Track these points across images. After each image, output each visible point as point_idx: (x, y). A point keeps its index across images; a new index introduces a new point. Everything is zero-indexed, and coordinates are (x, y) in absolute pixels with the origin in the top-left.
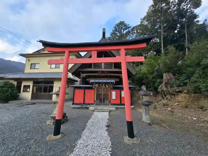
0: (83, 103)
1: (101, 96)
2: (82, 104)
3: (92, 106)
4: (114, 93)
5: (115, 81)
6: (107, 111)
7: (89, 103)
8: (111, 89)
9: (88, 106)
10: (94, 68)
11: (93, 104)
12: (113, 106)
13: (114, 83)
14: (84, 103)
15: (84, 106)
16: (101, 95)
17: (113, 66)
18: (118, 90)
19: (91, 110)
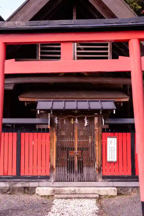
2: (14, 178)
3: (44, 183)
4: (112, 143)
5: (116, 103)
6: (91, 196)
7: (35, 174)
8: (103, 130)
9: (32, 184)
10: (42, 58)
11: (47, 178)
12: (111, 184)
13: (112, 110)
14: (19, 176)
15: (19, 185)
16: (73, 149)
17: (109, 51)
18: (124, 134)
19: (42, 196)
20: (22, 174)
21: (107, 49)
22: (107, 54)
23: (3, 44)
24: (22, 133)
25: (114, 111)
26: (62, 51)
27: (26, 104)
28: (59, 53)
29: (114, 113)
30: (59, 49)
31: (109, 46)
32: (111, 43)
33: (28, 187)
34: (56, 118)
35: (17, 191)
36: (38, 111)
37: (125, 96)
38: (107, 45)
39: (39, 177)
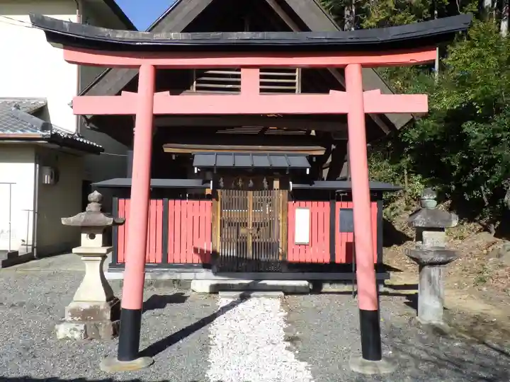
0: (159, 260)
1: (242, 231)
2: (159, 266)
3: (203, 273)
5: (310, 158)
9: (185, 276)
10: (198, 88)
13: (305, 169)
14: (165, 263)
15: (166, 277)
16: (246, 224)
17: (297, 81)
18: (321, 203)
19: (200, 294)
20: (170, 261)
21: (294, 78)
22: (294, 84)
23: (153, 68)
24: (170, 201)
25: (308, 170)
26: (243, 80)
27: (174, 157)
28: (239, 83)
29: (308, 173)
30: (239, 76)
31: (297, 74)
32: (300, 69)
33: (180, 280)
34: (222, 179)
35: (162, 285)
36: (196, 168)
37: (319, 147)
38: (294, 71)
39: (196, 265)
